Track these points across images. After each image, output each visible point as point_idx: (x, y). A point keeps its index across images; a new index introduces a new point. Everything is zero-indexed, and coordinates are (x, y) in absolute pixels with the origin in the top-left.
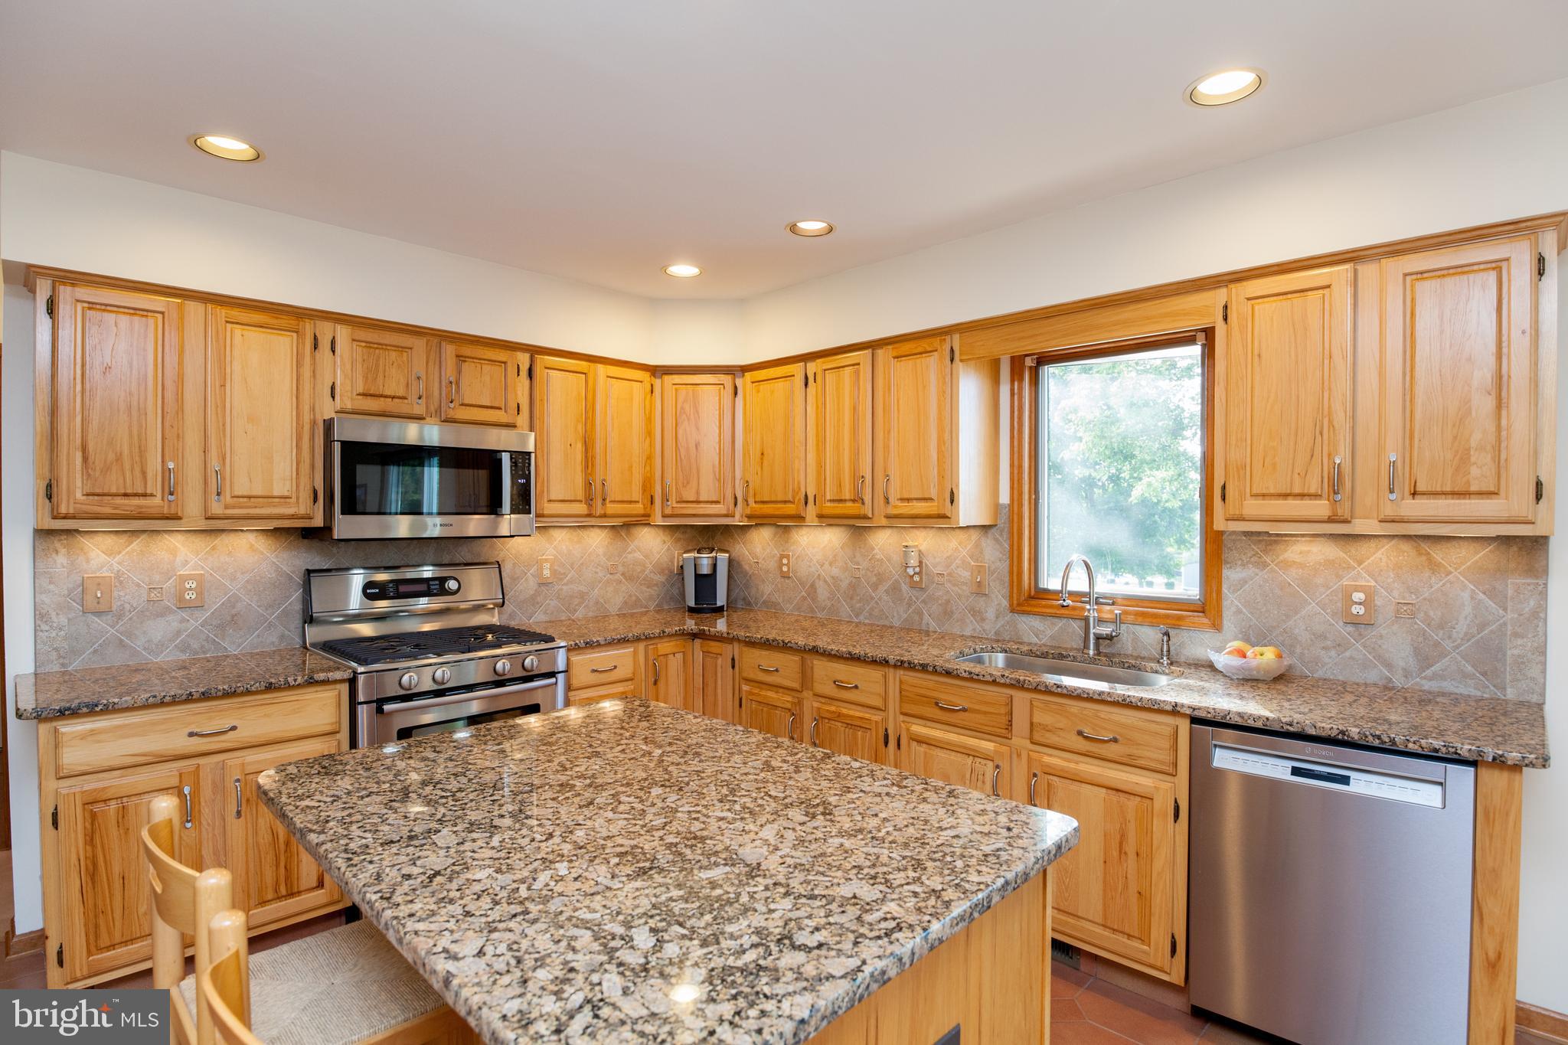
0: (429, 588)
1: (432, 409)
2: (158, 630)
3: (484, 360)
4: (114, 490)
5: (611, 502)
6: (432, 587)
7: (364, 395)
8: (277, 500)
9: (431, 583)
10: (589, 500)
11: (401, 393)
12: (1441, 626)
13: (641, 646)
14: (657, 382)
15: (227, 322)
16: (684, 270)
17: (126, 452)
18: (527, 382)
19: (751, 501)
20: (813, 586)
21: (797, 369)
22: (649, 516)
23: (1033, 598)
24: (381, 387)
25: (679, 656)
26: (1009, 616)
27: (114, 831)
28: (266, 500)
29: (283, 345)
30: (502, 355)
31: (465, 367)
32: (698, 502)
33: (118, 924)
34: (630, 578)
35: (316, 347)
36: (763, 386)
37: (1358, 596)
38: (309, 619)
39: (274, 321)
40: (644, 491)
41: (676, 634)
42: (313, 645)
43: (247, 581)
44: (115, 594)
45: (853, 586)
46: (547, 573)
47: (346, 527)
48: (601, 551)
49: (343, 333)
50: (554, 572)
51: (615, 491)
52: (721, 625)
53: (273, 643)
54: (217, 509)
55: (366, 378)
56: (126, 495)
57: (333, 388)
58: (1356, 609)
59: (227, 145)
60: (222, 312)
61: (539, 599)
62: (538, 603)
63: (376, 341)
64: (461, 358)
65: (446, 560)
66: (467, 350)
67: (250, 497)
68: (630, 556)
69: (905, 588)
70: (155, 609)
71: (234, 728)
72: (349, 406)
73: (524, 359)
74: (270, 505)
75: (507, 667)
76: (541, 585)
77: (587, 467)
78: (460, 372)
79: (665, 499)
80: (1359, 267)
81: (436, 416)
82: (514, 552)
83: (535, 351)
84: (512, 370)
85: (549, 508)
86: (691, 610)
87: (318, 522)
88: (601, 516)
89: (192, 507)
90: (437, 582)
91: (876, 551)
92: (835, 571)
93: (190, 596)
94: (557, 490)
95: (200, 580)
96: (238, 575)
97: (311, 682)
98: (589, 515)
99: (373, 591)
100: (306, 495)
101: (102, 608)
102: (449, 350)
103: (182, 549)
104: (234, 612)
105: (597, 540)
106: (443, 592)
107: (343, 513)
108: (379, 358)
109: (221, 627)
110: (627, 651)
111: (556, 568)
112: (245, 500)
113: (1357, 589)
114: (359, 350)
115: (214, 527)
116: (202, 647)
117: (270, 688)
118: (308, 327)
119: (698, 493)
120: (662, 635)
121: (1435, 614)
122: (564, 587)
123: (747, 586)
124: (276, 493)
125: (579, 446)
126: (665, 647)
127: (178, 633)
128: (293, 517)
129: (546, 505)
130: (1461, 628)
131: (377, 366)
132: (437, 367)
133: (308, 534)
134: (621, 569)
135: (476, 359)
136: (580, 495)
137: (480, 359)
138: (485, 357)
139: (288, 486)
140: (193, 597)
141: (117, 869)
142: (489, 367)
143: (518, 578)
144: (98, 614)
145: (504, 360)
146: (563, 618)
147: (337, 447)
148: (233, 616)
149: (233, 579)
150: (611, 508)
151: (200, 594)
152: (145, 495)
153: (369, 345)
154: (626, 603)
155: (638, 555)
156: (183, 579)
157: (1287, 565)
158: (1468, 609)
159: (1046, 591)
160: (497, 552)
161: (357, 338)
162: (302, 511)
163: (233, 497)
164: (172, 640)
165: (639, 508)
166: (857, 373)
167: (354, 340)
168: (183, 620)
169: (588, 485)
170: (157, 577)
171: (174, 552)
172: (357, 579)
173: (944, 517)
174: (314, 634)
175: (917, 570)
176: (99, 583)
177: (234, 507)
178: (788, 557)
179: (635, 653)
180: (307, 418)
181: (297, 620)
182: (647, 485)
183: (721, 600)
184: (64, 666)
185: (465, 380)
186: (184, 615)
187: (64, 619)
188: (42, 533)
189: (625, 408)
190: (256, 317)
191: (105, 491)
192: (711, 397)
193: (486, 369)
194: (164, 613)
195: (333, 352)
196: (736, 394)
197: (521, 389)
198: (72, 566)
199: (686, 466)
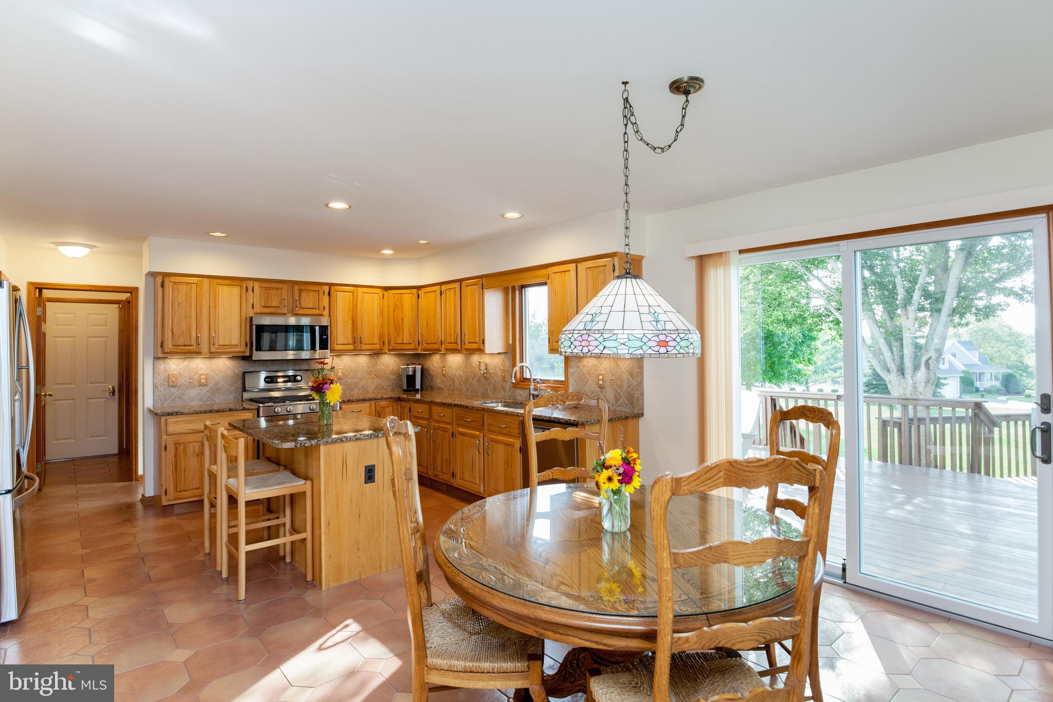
0: (290, 379)
1: (290, 310)
2: (193, 393)
4: (181, 344)
5: (364, 344)
6: (292, 379)
7: (264, 307)
8: (233, 346)
9: (292, 377)
10: (354, 343)
11: (278, 305)
12: (620, 387)
13: (373, 403)
14: (386, 293)
15: (217, 284)
16: (387, 252)
17: (185, 331)
18: (328, 298)
19: (424, 343)
20: (453, 379)
21: (437, 288)
22: (382, 350)
23: (521, 382)
24: (271, 304)
25: (390, 408)
26: (513, 389)
27: (182, 455)
28: (230, 346)
29: (236, 291)
30: (317, 288)
31: (302, 294)
32: (403, 344)
33: (183, 484)
34: (378, 376)
35: (247, 291)
36: (429, 295)
37: (601, 377)
38: (244, 390)
39: (233, 283)
40: (380, 339)
41: (388, 398)
42: (246, 400)
43: (224, 375)
44: (179, 380)
45: (466, 379)
46: (340, 374)
47: (258, 355)
48: (365, 365)
49: (256, 285)
50: (343, 374)
51: (366, 339)
52: (418, 396)
53: (232, 396)
54: (213, 350)
55: (265, 301)
56: (185, 346)
57: (253, 305)
58: (601, 382)
60: (215, 281)
63: (269, 287)
64: (301, 291)
65: (297, 368)
66: (303, 287)
67: (225, 346)
68: (378, 367)
69: (482, 379)
70: (191, 385)
72: (258, 311)
73: (326, 289)
74: (231, 348)
75: (315, 407)
77: (353, 330)
78: (300, 295)
79: (389, 343)
80: (578, 265)
81: (291, 314)
83: (331, 285)
84: (321, 293)
85: (337, 347)
86: (405, 390)
87: (248, 354)
88: (360, 350)
89: (205, 348)
90: (294, 377)
91: (473, 364)
92: (461, 373)
93: (203, 381)
94: (340, 341)
95: (206, 375)
96: (220, 373)
97: (244, 409)
98: (354, 350)
99: (268, 380)
100: (243, 344)
101: (174, 384)
102: (296, 288)
103: (201, 363)
104: (218, 387)
105: (362, 360)
106: (295, 381)
107: (256, 350)
108: (270, 293)
109: (213, 393)
110: (367, 404)
111: (344, 372)
112: (223, 346)
113: (601, 374)
114: (263, 291)
115: (212, 355)
116: (207, 399)
118: (244, 284)
119: (403, 340)
120: (382, 399)
121: (619, 383)
122: (348, 380)
123: (432, 380)
124: (233, 344)
125: (350, 322)
126: (383, 403)
127: (199, 394)
128: (239, 352)
129: (335, 346)
130: (625, 387)
131: (269, 296)
132: (292, 295)
133: (244, 358)
134: (374, 372)
135: (307, 290)
136: (350, 341)
137: (309, 290)
138: (311, 289)
139: (237, 341)
141: (183, 466)
144: (173, 387)
147: (254, 327)
148: (218, 389)
149: (218, 374)
150: (364, 347)
151: (206, 380)
152: (191, 345)
153: (266, 288)
154: (376, 387)
155: (383, 367)
156: (201, 375)
157: (584, 366)
158: (626, 381)
159: (526, 379)
161: (262, 286)
162: (242, 350)
163: (219, 346)
164: (197, 396)
165: (377, 347)
166: (455, 291)
167: (260, 287)
168: (201, 390)
169: (354, 338)
170: (192, 374)
171: (198, 365)
172: (263, 375)
173: (480, 349)
174: (246, 395)
175: (485, 371)
176: (174, 376)
177: (219, 349)
178: (445, 367)
179: (370, 406)
180: (244, 316)
181: (241, 390)
182: (381, 337)
183: (418, 386)
184: (162, 404)
185: (302, 299)
186: (201, 388)
187: (162, 388)
188: (156, 358)
189: (370, 305)
190: (227, 282)
191: (178, 344)
192: (408, 299)
193: (311, 294)
194: (194, 387)
195: (253, 291)
196: (419, 297)
197: (325, 300)
198: (165, 370)
199: (398, 328)
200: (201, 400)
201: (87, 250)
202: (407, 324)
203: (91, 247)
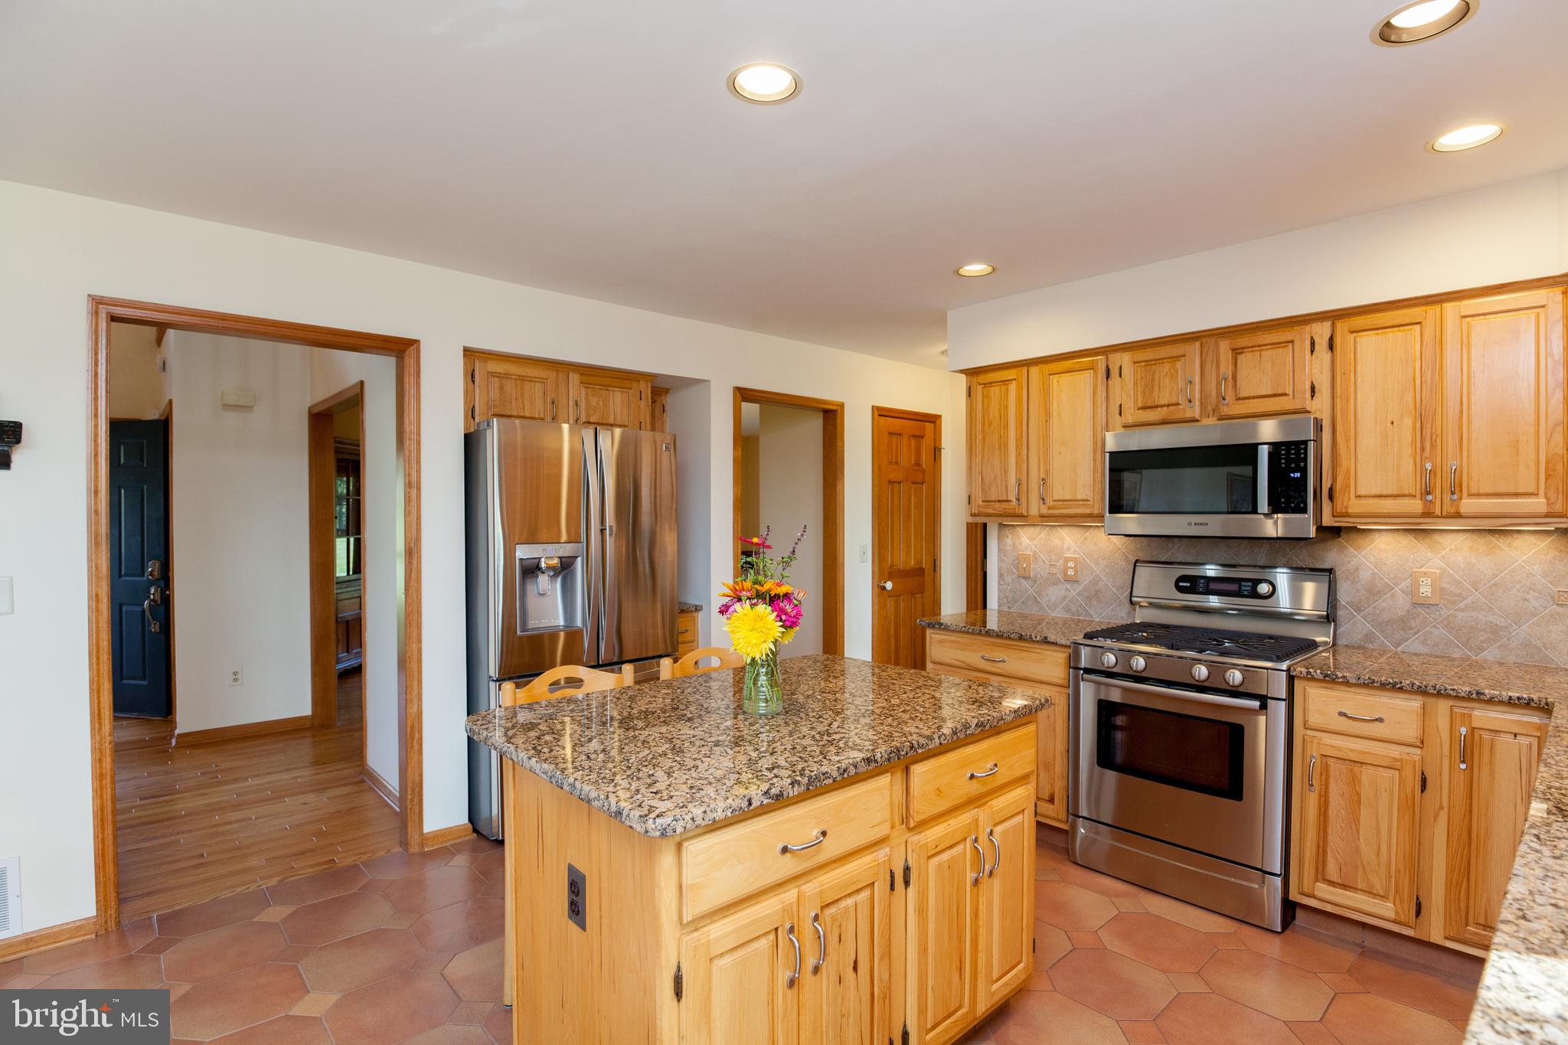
0: (1240, 588)
1: (1208, 408)
2: (1054, 593)
3: (1266, 345)
4: (993, 499)
6: (1243, 588)
7: (1144, 408)
8: (1080, 503)
9: (1243, 583)
10: (1427, 494)
11: (1174, 400)
15: (1050, 375)
17: (999, 474)
18: (1327, 356)
24: (1157, 398)
28: (1074, 503)
29: (1084, 382)
30: (1287, 335)
31: (1241, 358)
39: (1078, 366)
43: (1106, 566)
44: (1033, 566)
46: (1426, 591)
49: (1125, 359)
51: (1475, 478)
53: (1122, 617)
55: (1144, 392)
56: (999, 502)
57: (1119, 408)
59: (975, 268)
60: (1047, 368)
61: (1413, 623)
62: (1411, 628)
63: (1152, 358)
64: (1237, 352)
66: (1242, 342)
67: (1064, 501)
70: (1053, 579)
71: (1004, 661)
72: (1132, 421)
73: (1322, 330)
74: (1078, 507)
76: (1415, 605)
77: (1423, 451)
78: (1236, 364)
81: (1213, 416)
82: (1372, 559)
83: (1335, 316)
84: (1304, 347)
85: (1356, 505)
88: (1449, 517)
89: (1033, 507)
90: (1250, 584)
93: (1071, 572)
94: (1368, 484)
95: (1076, 561)
96: (1100, 560)
98: (1427, 516)
99: (1185, 584)
100: (1099, 498)
101: (1027, 574)
102: (1224, 346)
103: (1068, 538)
104: (1097, 588)
106: (1250, 593)
108: (1154, 372)
109: (1089, 598)
111: (1444, 585)
112: (1062, 503)
114: (1140, 369)
115: (1044, 520)
116: (1078, 611)
117: (1021, 638)
118: (1102, 363)
122: (1460, 615)
124: (1079, 498)
127: (1064, 598)
128: (1090, 516)
129: (1353, 500)
131: (1153, 380)
132: (1214, 368)
135: (1255, 346)
136: (1410, 485)
137: (1259, 346)
138: (1265, 342)
140: (1072, 574)
142: (1270, 352)
143: (1379, 592)
144: (1026, 578)
145: (1290, 339)
146: (1456, 656)
147: (1107, 457)
148: (1097, 592)
149: (1097, 564)
150: (1469, 505)
151: (1077, 572)
152: (1008, 502)
153: (1147, 363)
156: (1067, 560)
160: (1348, 559)
161: (1137, 360)
162: (1096, 511)
163: (1054, 501)
164: (1061, 603)
167: (1134, 363)
168: (1067, 590)
169: (1426, 474)
170: (1054, 557)
171: (1062, 540)
174: (1141, 614)
176: (1026, 558)
177: (1053, 509)
184: (1009, 607)
185: (1242, 373)
186: (1068, 586)
187: (1010, 580)
191: (990, 499)
194: (1056, 583)
195: (1120, 376)
197: (1317, 366)
198: (1014, 546)
200: (1067, 610)
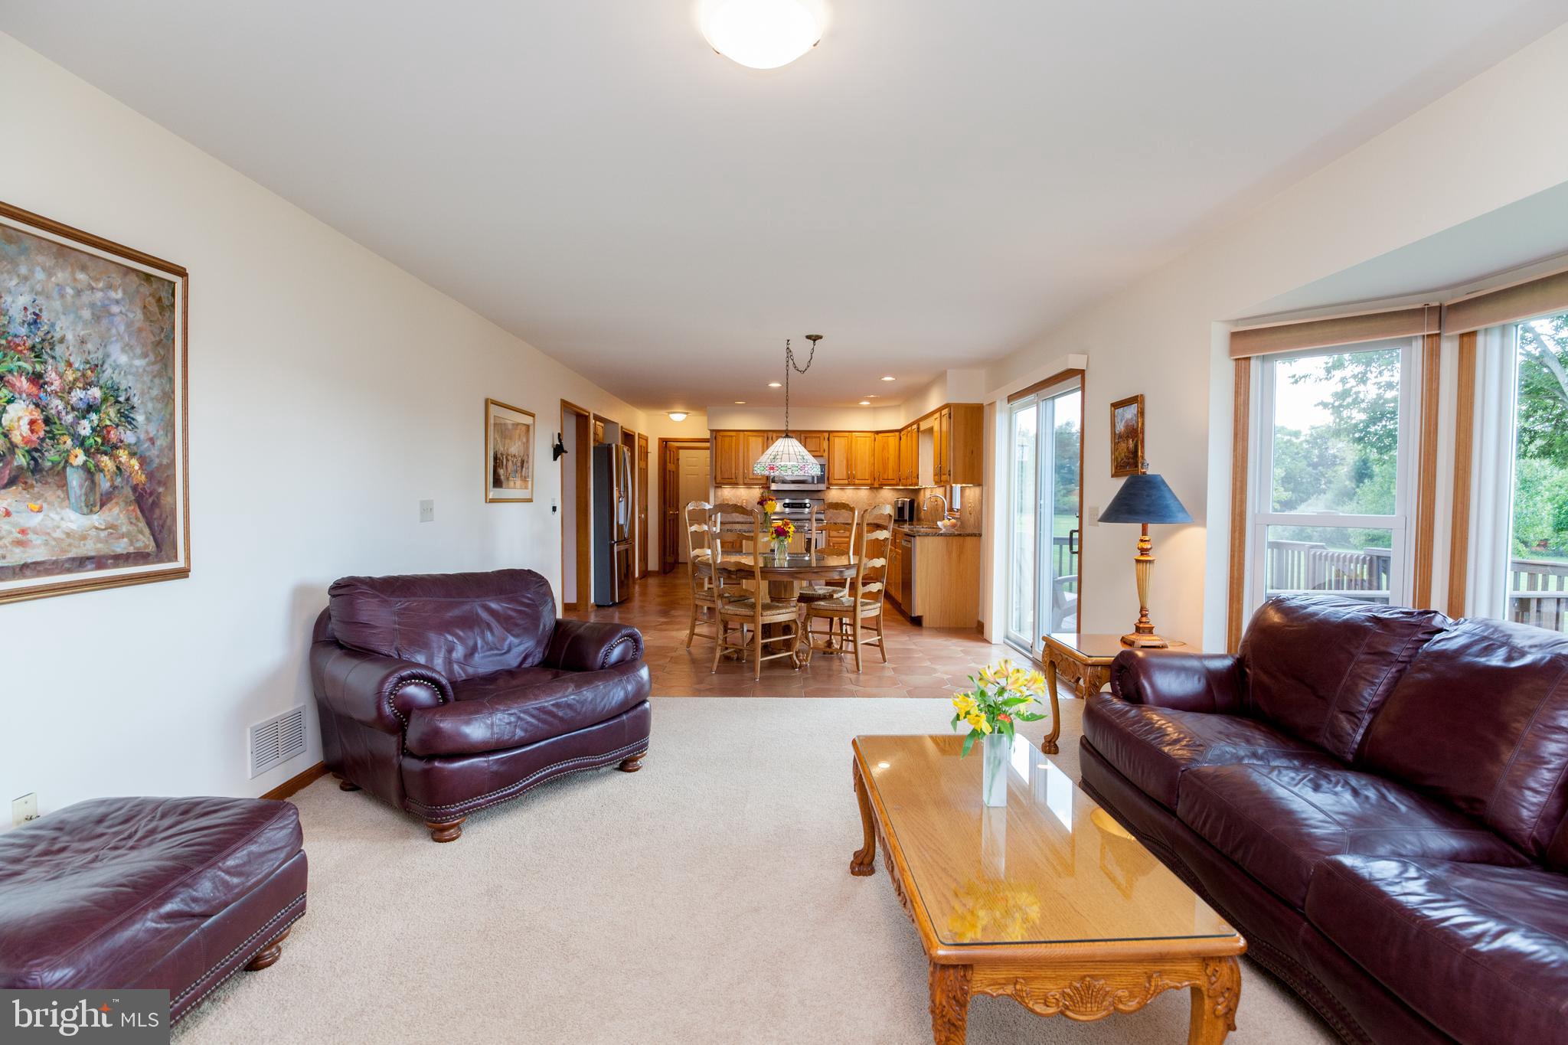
5: (861, 479)
14: (877, 436)
16: (865, 403)
17: (728, 469)
18: (827, 442)
22: (878, 484)
28: (756, 479)
29: (760, 440)
30: (819, 435)
32: (888, 479)
35: (769, 440)
40: (874, 475)
47: (773, 486)
48: (865, 498)
49: (774, 435)
56: (728, 478)
60: (747, 434)
67: (752, 479)
73: (826, 435)
74: (757, 481)
77: (848, 468)
79: (883, 479)
83: (830, 432)
85: (835, 482)
86: (897, 521)
88: (858, 484)
89: (740, 481)
94: (837, 476)
98: (851, 484)
105: (864, 493)
119: (888, 476)
124: (759, 477)
125: (845, 462)
128: (762, 484)
129: (833, 480)
135: (811, 437)
136: (846, 477)
138: (813, 436)
150: (861, 482)
152: (732, 479)
156: (743, 500)
162: (764, 482)
163: (749, 478)
165: (874, 482)
169: (848, 474)
177: (749, 481)
182: (874, 473)
183: (907, 517)
188: (716, 487)
189: (863, 448)
190: (755, 434)
191: (725, 477)
192: (892, 440)
193: (814, 440)
196: (900, 439)
197: (825, 444)
198: (721, 495)
199: (885, 464)
201: (685, 416)
202: (892, 463)
203: (687, 413)
